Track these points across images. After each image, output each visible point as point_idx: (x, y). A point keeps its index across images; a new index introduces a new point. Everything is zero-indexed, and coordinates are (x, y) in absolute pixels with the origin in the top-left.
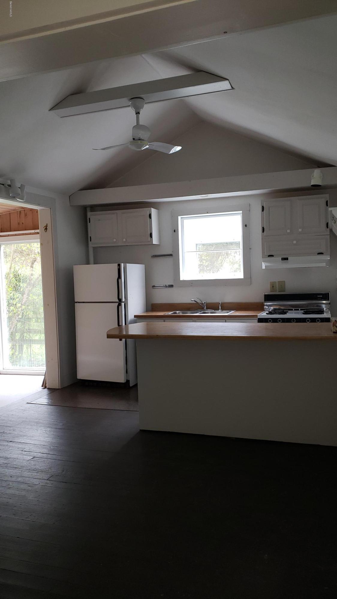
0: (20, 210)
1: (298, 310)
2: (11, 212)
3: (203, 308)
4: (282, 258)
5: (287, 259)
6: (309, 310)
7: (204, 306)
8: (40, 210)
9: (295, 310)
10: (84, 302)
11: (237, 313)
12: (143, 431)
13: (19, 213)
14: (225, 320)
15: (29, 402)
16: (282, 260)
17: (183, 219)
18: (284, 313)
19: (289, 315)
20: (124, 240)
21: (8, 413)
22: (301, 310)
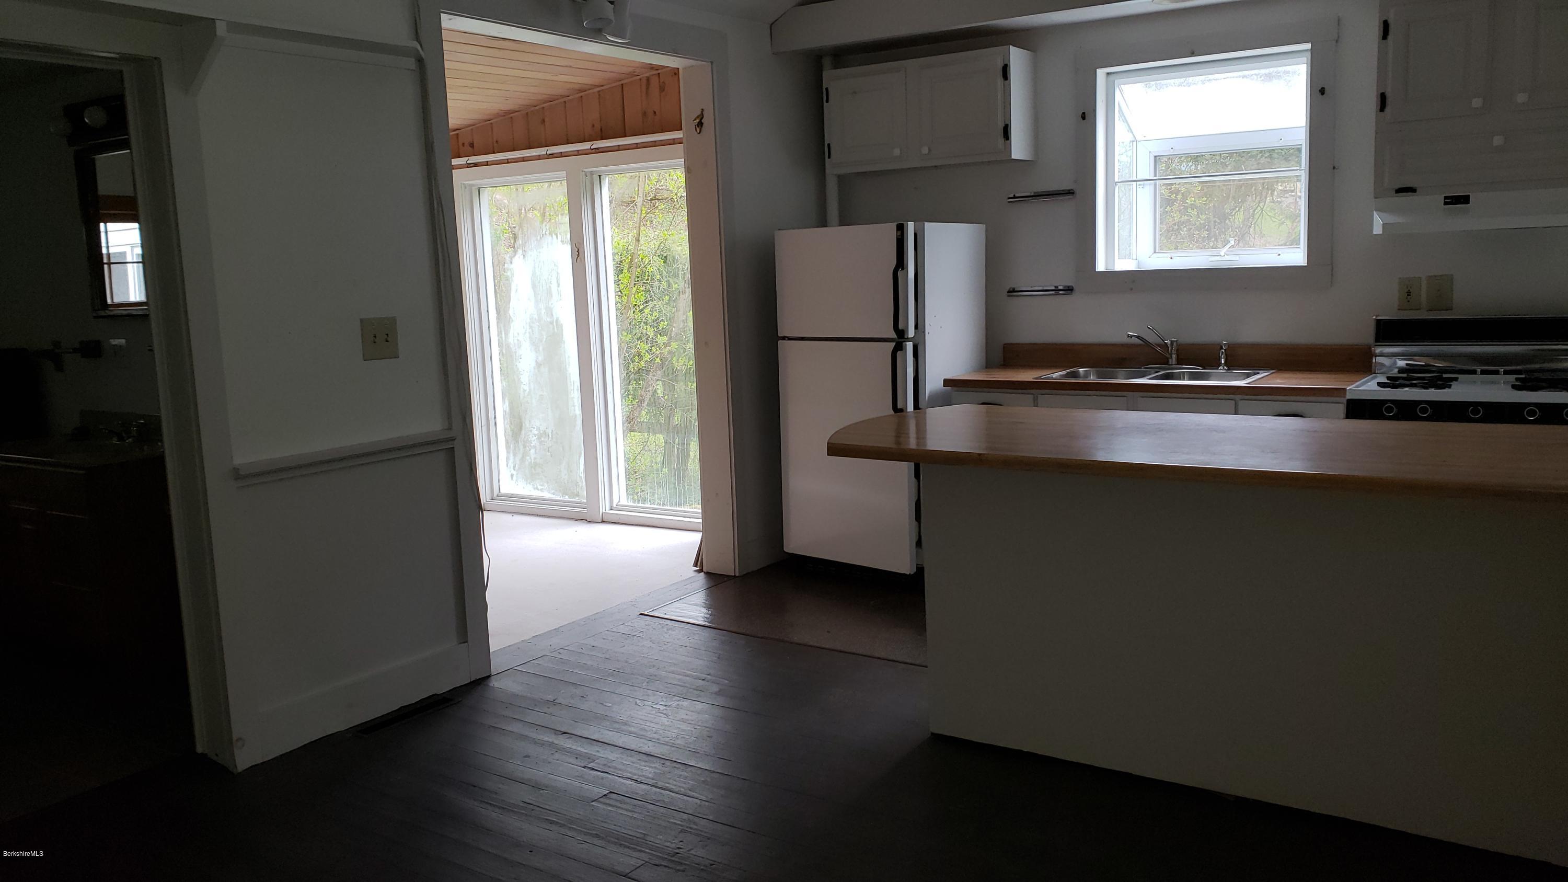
0: (647, 75)
1: (1496, 372)
2: (622, 82)
3: (1168, 359)
4: (1446, 198)
5: (1465, 200)
6: (1536, 375)
7: (1171, 354)
8: (683, 69)
9: (1483, 372)
10: (803, 339)
11: (1279, 381)
12: (938, 739)
13: (644, 81)
14: (1233, 402)
15: (646, 613)
16: (1445, 203)
17: (1112, 78)
18: (1441, 382)
19: (1461, 391)
20: (925, 150)
21: (582, 642)
22: (1506, 372)
